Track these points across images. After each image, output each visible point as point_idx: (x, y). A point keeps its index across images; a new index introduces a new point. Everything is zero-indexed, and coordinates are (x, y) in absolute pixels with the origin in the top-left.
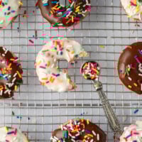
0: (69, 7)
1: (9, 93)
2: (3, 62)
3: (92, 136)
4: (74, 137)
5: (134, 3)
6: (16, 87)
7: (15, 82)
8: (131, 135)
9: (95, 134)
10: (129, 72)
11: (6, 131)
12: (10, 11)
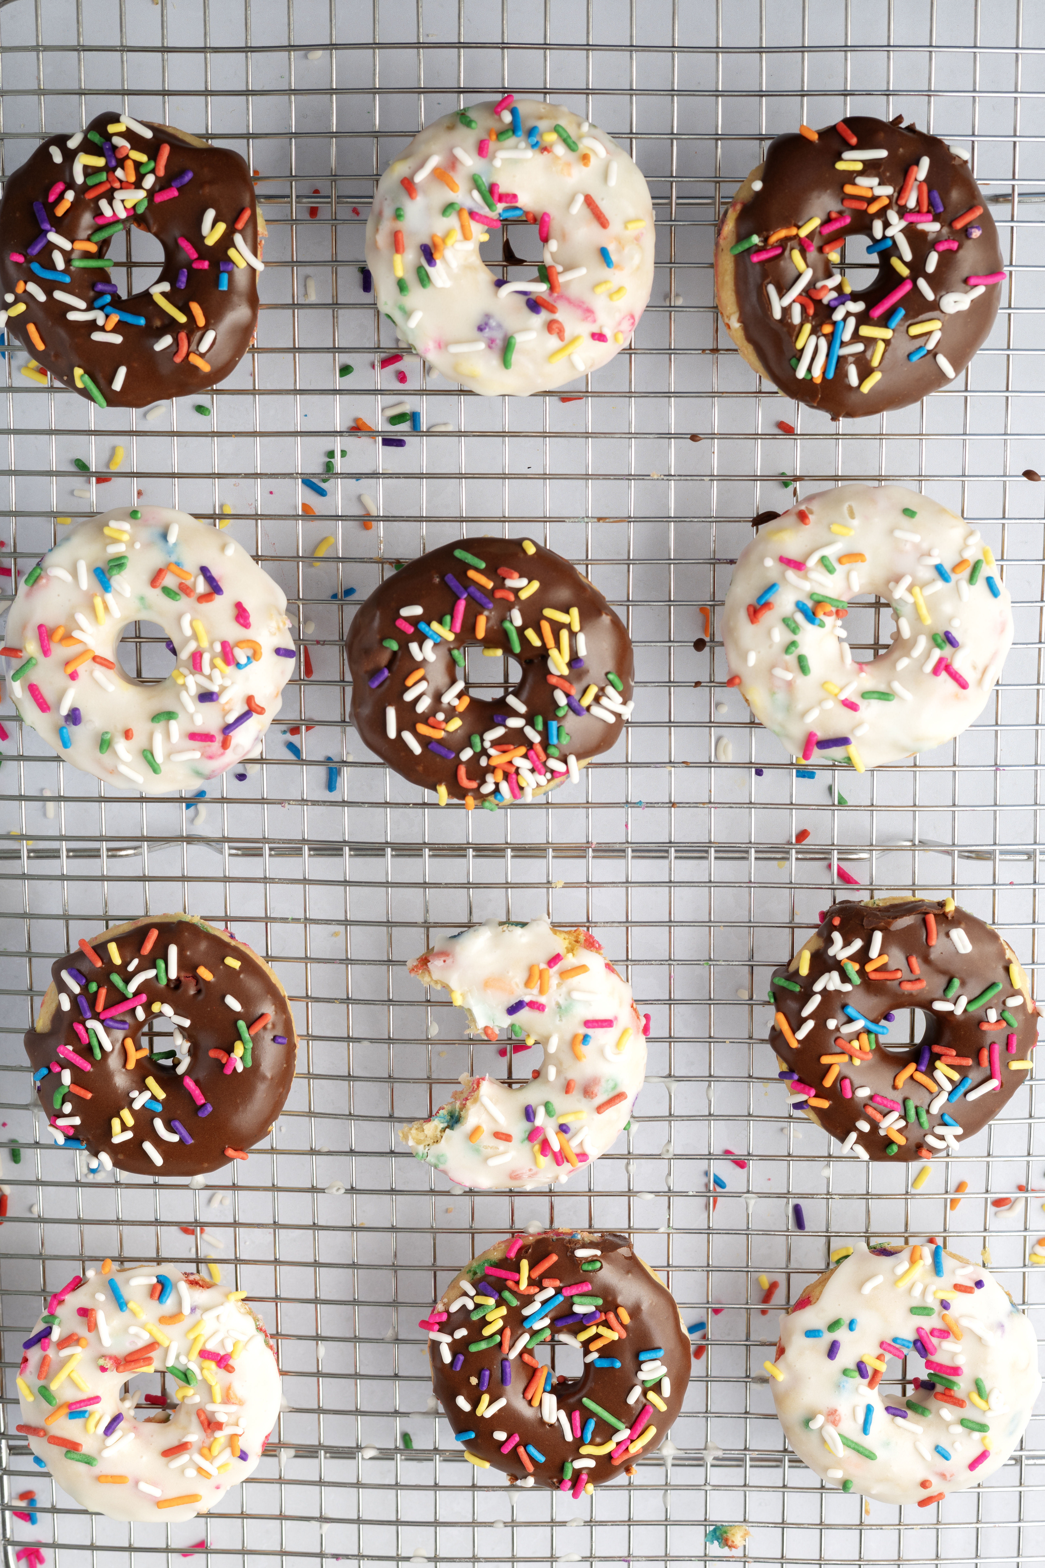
0: (534, 1333)
1: (837, 936)
2: (863, 1093)
3: (422, 729)
4: (514, 723)
5: (212, 1365)
6: (804, 971)
7: (807, 995)
8: (227, 729)
9: (408, 736)
10: (239, 1038)
11: (852, 750)
12: (828, 1337)
